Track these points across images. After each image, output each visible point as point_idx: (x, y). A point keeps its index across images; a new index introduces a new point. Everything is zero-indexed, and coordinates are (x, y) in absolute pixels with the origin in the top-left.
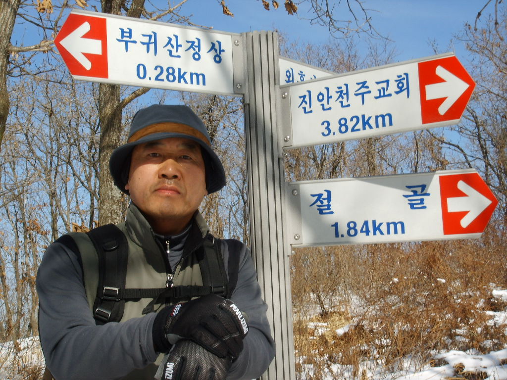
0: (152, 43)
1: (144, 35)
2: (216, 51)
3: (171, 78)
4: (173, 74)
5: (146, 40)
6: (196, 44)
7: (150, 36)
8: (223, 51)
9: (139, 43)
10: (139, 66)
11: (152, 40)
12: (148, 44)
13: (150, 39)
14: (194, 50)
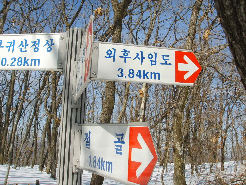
0: (12, 46)
1: (8, 43)
2: (49, 45)
3: (20, 63)
4: (21, 61)
5: (9, 45)
6: (37, 43)
7: (11, 43)
8: (54, 44)
9: (5, 47)
10: (3, 59)
11: (12, 44)
12: (9, 47)
13: (11, 44)
14: (35, 46)
